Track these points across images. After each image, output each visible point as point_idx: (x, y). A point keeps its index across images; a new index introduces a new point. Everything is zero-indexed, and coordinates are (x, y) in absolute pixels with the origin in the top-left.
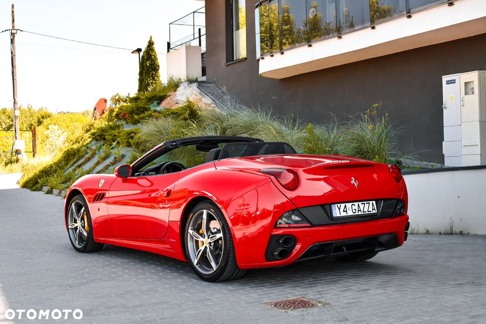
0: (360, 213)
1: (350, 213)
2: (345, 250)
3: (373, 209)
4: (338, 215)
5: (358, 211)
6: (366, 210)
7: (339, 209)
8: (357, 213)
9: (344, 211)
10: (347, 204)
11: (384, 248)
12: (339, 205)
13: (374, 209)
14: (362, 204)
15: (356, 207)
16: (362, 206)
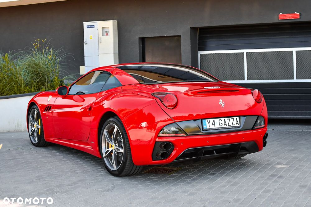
0: (225, 126)
1: (217, 126)
2: (215, 153)
3: (236, 123)
4: (208, 127)
5: (224, 124)
6: (230, 124)
7: (209, 123)
8: (223, 126)
9: (212, 125)
10: (215, 119)
11: (248, 152)
12: (208, 120)
13: (238, 123)
14: (227, 119)
15: (223, 122)
16: (227, 121)
